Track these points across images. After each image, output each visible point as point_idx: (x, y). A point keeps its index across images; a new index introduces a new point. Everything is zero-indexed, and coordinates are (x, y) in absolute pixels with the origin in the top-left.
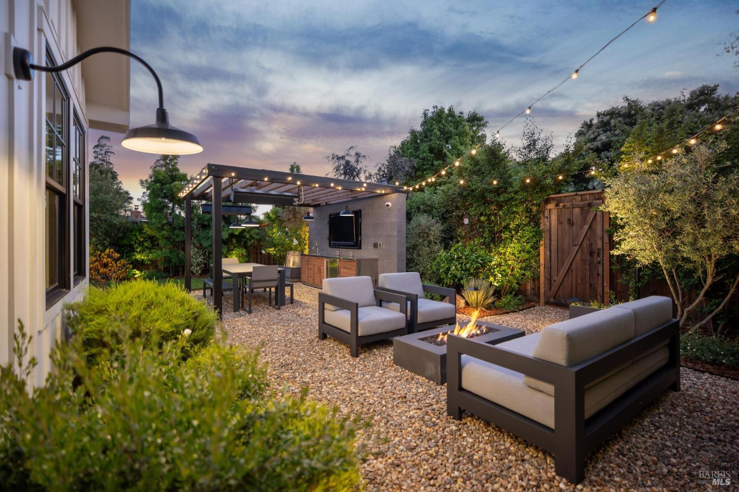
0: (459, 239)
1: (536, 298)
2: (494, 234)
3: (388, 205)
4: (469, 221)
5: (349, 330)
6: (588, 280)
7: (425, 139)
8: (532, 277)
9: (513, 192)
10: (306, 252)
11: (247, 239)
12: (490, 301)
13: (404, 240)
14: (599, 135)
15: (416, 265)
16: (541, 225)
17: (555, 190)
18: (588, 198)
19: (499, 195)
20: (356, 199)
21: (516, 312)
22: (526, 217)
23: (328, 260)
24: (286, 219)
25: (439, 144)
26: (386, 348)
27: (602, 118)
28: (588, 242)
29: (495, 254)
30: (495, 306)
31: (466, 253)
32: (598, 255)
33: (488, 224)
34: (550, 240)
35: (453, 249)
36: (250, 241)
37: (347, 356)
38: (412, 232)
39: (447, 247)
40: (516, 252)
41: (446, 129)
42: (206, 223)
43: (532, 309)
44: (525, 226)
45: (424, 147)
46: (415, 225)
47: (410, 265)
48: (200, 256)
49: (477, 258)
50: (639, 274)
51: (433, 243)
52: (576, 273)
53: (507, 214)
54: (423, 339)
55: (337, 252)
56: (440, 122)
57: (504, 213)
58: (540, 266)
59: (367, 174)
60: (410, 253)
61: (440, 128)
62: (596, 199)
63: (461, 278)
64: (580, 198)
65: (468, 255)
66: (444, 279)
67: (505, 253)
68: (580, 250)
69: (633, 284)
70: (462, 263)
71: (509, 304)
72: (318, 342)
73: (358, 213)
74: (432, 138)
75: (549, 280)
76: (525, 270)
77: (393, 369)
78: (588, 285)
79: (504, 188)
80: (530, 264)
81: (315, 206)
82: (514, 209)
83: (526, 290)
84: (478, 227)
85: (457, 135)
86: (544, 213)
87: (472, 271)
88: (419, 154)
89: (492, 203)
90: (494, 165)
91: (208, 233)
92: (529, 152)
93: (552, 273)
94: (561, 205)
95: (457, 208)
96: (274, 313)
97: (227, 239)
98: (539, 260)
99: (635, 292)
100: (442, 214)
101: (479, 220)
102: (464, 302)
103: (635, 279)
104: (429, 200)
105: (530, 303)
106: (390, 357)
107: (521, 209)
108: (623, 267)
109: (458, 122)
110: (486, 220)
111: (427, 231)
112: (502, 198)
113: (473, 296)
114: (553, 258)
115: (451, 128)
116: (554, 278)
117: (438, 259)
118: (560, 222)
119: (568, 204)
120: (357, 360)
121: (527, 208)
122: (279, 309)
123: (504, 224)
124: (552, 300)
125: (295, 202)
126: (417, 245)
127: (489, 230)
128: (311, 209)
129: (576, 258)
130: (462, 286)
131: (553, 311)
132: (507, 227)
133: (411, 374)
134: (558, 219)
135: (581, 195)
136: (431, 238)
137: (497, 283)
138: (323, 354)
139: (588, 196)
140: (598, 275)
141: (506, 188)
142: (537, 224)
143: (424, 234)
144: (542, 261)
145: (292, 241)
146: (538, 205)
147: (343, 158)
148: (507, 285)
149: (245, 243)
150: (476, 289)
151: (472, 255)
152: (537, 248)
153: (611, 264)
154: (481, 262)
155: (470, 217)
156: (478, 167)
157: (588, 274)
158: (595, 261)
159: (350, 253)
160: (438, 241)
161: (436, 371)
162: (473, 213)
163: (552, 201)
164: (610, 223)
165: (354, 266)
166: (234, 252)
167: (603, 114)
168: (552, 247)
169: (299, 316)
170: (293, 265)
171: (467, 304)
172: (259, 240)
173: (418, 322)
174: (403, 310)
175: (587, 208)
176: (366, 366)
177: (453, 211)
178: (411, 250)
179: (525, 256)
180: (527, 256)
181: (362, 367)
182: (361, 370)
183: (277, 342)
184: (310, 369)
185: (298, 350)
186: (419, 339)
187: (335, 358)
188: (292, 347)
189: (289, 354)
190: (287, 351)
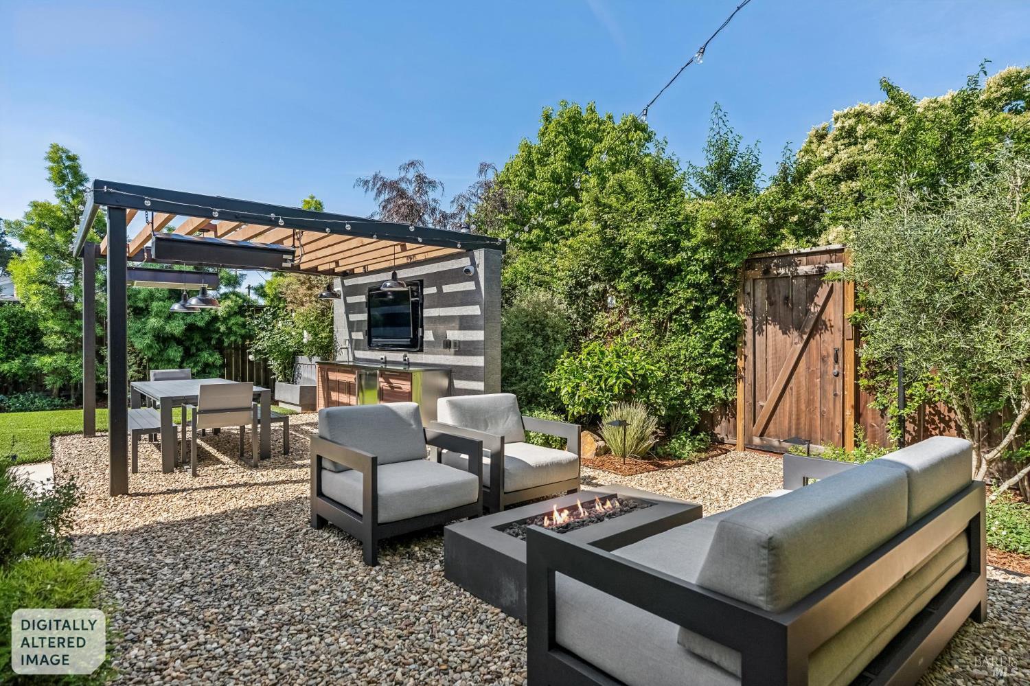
0: (598, 333)
1: (729, 437)
3: (468, 271)
4: (617, 301)
5: (360, 510)
6: (817, 405)
7: (546, 159)
8: (722, 400)
11: (223, 334)
12: (649, 443)
13: (497, 334)
14: (837, 151)
16: (738, 307)
18: (818, 260)
21: (693, 463)
23: (361, 371)
24: (293, 297)
25: (570, 169)
27: (843, 122)
28: (818, 336)
30: (656, 453)
32: (836, 361)
34: (754, 334)
35: (585, 351)
36: (228, 337)
37: (356, 563)
42: (141, 304)
52: (799, 393)
54: (502, 528)
58: (736, 381)
60: (510, 359)
62: (832, 262)
63: (599, 405)
64: (804, 260)
66: (567, 405)
68: (804, 353)
71: (682, 449)
73: (417, 286)
75: (752, 405)
76: (710, 389)
77: (442, 589)
78: (818, 415)
80: (719, 376)
81: (343, 275)
84: (630, 311)
86: (744, 286)
91: (145, 323)
92: (719, 176)
93: (758, 392)
94: (773, 271)
95: (595, 278)
96: (242, 475)
98: (736, 370)
100: (570, 289)
101: (632, 299)
103: (898, 402)
105: (719, 446)
106: (441, 562)
108: (877, 382)
113: (619, 438)
116: (760, 403)
118: (770, 303)
119: (784, 271)
120: (373, 573)
124: (757, 441)
125: (285, 260)
127: (649, 318)
128: (338, 280)
129: (798, 365)
130: (600, 419)
131: (758, 461)
133: (474, 601)
134: (768, 298)
135: (807, 254)
138: (307, 561)
139: (818, 256)
140: (835, 395)
143: (535, 324)
146: (734, 272)
147: (394, 185)
148: (680, 415)
150: (623, 423)
152: (732, 349)
153: (857, 376)
155: (617, 294)
157: (818, 392)
158: (830, 370)
161: (520, 596)
162: (623, 287)
163: (757, 266)
164: (855, 303)
165: (406, 384)
167: (844, 116)
168: (757, 346)
171: (608, 449)
172: (244, 337)
175: (817, 277)
176: (386, 585)
177: (588, 284)
178: (512, 354)
181: (379, 588)
182: (374, 596)
183: (223, 536)
184: (268, 595)
185: (260, 552)
186: (494, 528)
187: (328, 569)
188: (250, 547)
189: (237, 563)
190: (235, 556)
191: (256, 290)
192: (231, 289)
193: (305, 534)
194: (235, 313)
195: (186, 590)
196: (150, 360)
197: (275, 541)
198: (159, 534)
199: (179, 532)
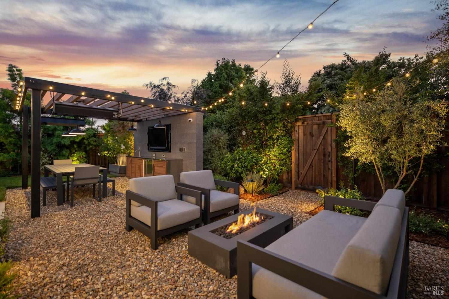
0: (240, 145)
1: (289, 184)
2: (262, 142)
3: (190, 121)
4: (246, 133)
5: (149, 224)
6: (322, 172)
7: (217, 79)
8: (287, 171)
9: (276, 113)
10: (132, 154)
11: (87, 144)
12: (261, 189)
13: (202, 146)
14: (325, 80)
15: (210, 164)
16: (293, 136)
17: (302, 113)
18: (322, 119)
19: (266, 115)
20: (167, 116)
21: (277, 195)
22: (284, 131)
23: (146, 160)
24: (117, 130)
25: (226, 83)
26: (183, 236)
27: (327, 70)
28: (322, 147)
29: (263, 156)
30: (264, 192)
31: (245, 155)
32: (329, 156)
33: (258, 135)
34: (299, 146)
35: (236, 152)
36: (89, 146)
37: (147, 248)
38: (208, 140)
39: (231, 151)
40: (277, 154)
41: (231, 74)
42: (50, 132)
43: (287, 192)
44: (283, 136)
45: (217, 84)
46: (209, 136)
47: (206, 164)
48: (45, 158)
49: (252, 158)
50: (355, 169)
51: (222, 148)
52: (315, 168)
53: (271, 129)
54: (213, 232)
55: (153, 155)
56: (227, 69)
57: (269, 128)
58: (292, 163)
59: (176, 99)
60: (206, 155)
61: (227, 73)
62: (327, 120)
63: (242, 173)
64: (317, 119)
65: (246, 156)
66: (229, 173)
67: (270, 155)
68: (317, 153)
69: (352, 176)
70: (242, 162)
71: (273, 190)
72: (124, 234)
73: (169, 127)
74: (222, 78)
75: (298, 173)
76: (282, 166)
77: (187, 261)
78: (322, 176)
79: (269, 111)
80: (285, 162)
81: (138, 121)
82: (276, 125)
83: (283, 179)
84: (252, 137)
85: (237, 78)
86: (295, 128)
87: (249, 168)
88: (213, 89)
89: (261, 121)
90: (263, 95)
91: (52, 140)
92: (286, 87)
93: (300, 168)
94: (306, 123)
95: (238, 124)
96: (94, 205)
97: (69, 145)
98: (292, 159)
99: (352, 180)
100: (228, 128)
101: (252, 132)
102: (243, 189)
103: (353, 172)
104: (219, 118)
105: (285, 188)
106: (186, 246)
107: (281, 125)
108: (344, 164)
109: (238, 70)
110: (257, 133)
111: (218, 139)
112: (268, 118)
113: (250, 186)
114: (300, 158)
115: (233, 73)
116: (301, 172)
117: (225, 159)
118: (304, 134)
119: (310, 122)
120: (156, 254)
121: (284, 124)
122: (100, 201)
123: (269, 135)
124: (300, 186)
125: (114, 115)
126: (211, 150)
127: (259, 139)
128: (136, 124)
129: (315, 158)
130: (242, 179)
131: (301, 194)
132: (271, 137)
133: (203, 266)
134: (304, 132)
135: (318, 117)
136: (221, 144)
137: (265, 175)
138: (124, 249)
139: (322, 117)
140: (329, 169)
141: (271, 111)
142: (290, 136)
143: (216, 142)
144: (293, 160)
145: (121, 146)
146: (291, 123)
147: (158, 86)
148: (271, 176)
149: (85, 148)
150: (252, 181)
151: (249, 156)
152: (290, 151)
153: (337, 162)
154: (255, 161)
155: (246, 130)
156: (252, 96)
157: (322, 168)
158: (327, 160)
159: (163, 156)
160: (225, 147)
161: (226, 265)
162: (249, 127)
163: (300, 120)
164: (336, 135)
165: (165, 165)
166: (75, 155)
167: (327, 67)
168: (300, 151)
169: (116, 206)
170: (122, 164)
171: (245, 191)
172: (96, 146)
173: (211, 211)
174: (198, 203)
175: (322, 125)
176: (162, 260)
177: (235, 126)
178: (207, 153)
179: (283, 157)
180: (284, 157)
181: (159, 261)
182: (157, 266)
183: (85, 237)
184: (106, 269)
185: (102, 245)
186: (210, 231)
187: (135, 252)
188: (97, 242)
189: (91, 251)
190: (90, 248)
191: (101, 127)
192: (90, 127)
193: (123, 234)
194: (92, 136)
195: (65, 268)
196: (54, 155)
197: (109, 238)
198: (54, 237)
199: (64, 236)
